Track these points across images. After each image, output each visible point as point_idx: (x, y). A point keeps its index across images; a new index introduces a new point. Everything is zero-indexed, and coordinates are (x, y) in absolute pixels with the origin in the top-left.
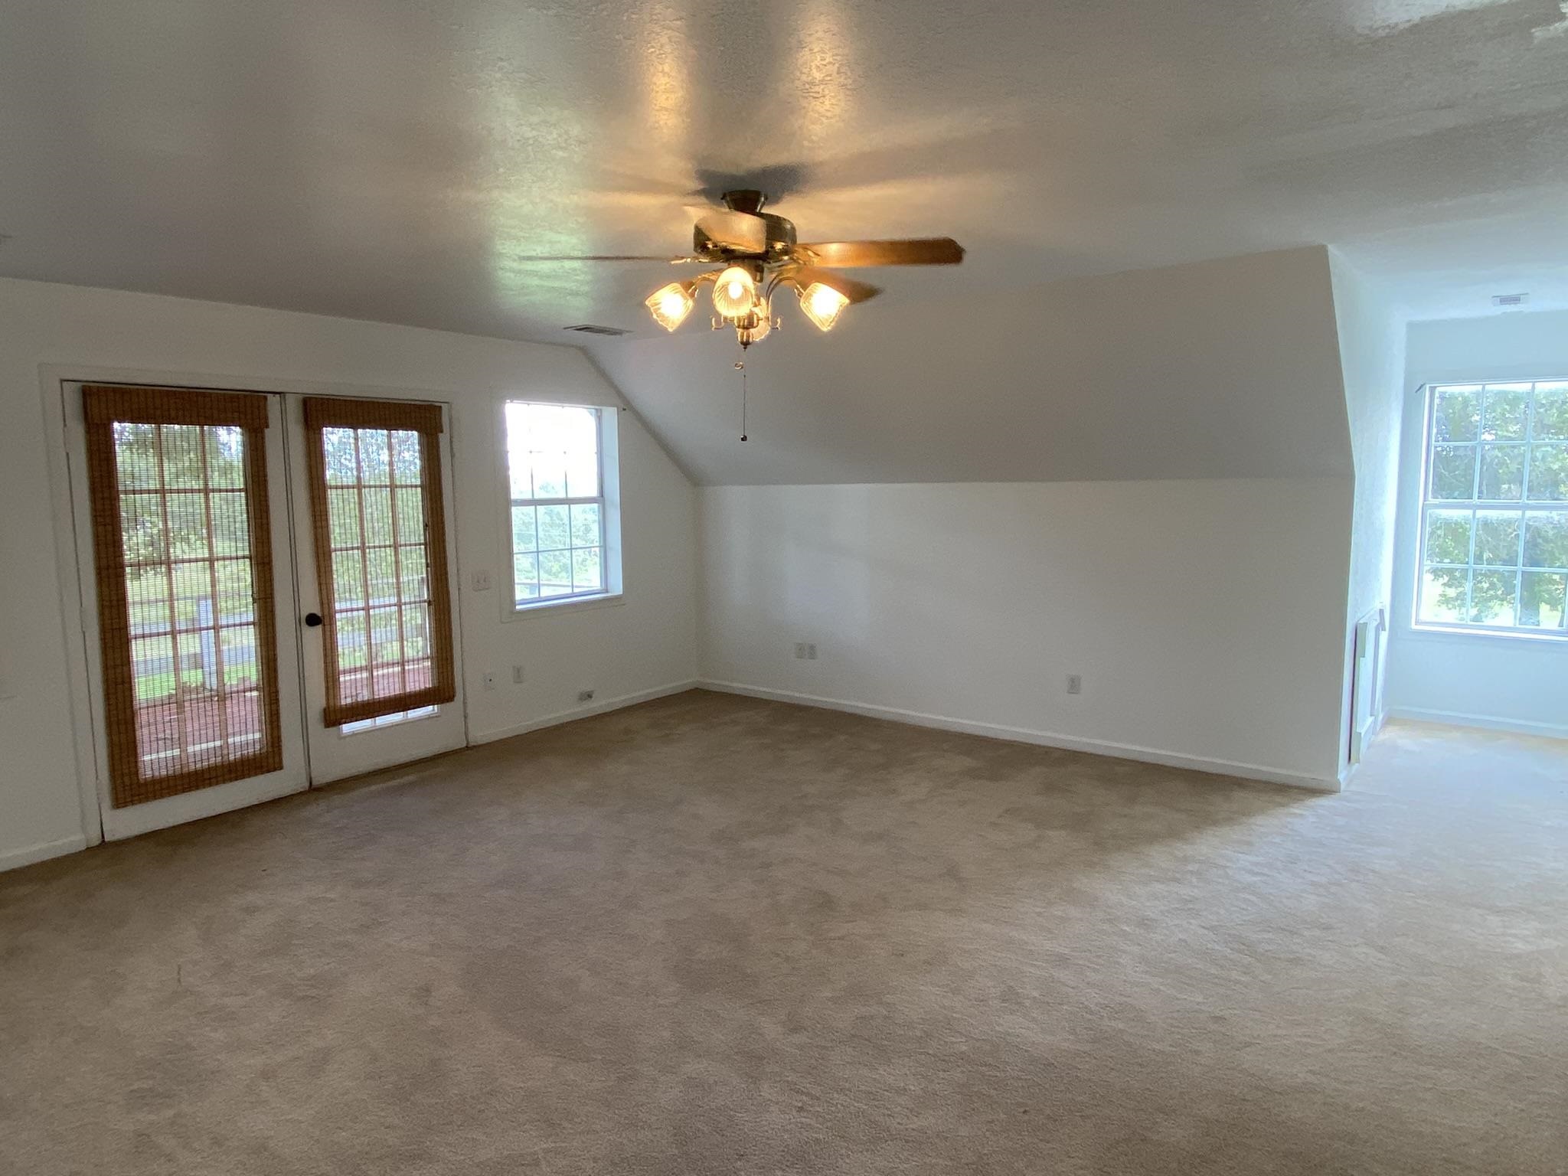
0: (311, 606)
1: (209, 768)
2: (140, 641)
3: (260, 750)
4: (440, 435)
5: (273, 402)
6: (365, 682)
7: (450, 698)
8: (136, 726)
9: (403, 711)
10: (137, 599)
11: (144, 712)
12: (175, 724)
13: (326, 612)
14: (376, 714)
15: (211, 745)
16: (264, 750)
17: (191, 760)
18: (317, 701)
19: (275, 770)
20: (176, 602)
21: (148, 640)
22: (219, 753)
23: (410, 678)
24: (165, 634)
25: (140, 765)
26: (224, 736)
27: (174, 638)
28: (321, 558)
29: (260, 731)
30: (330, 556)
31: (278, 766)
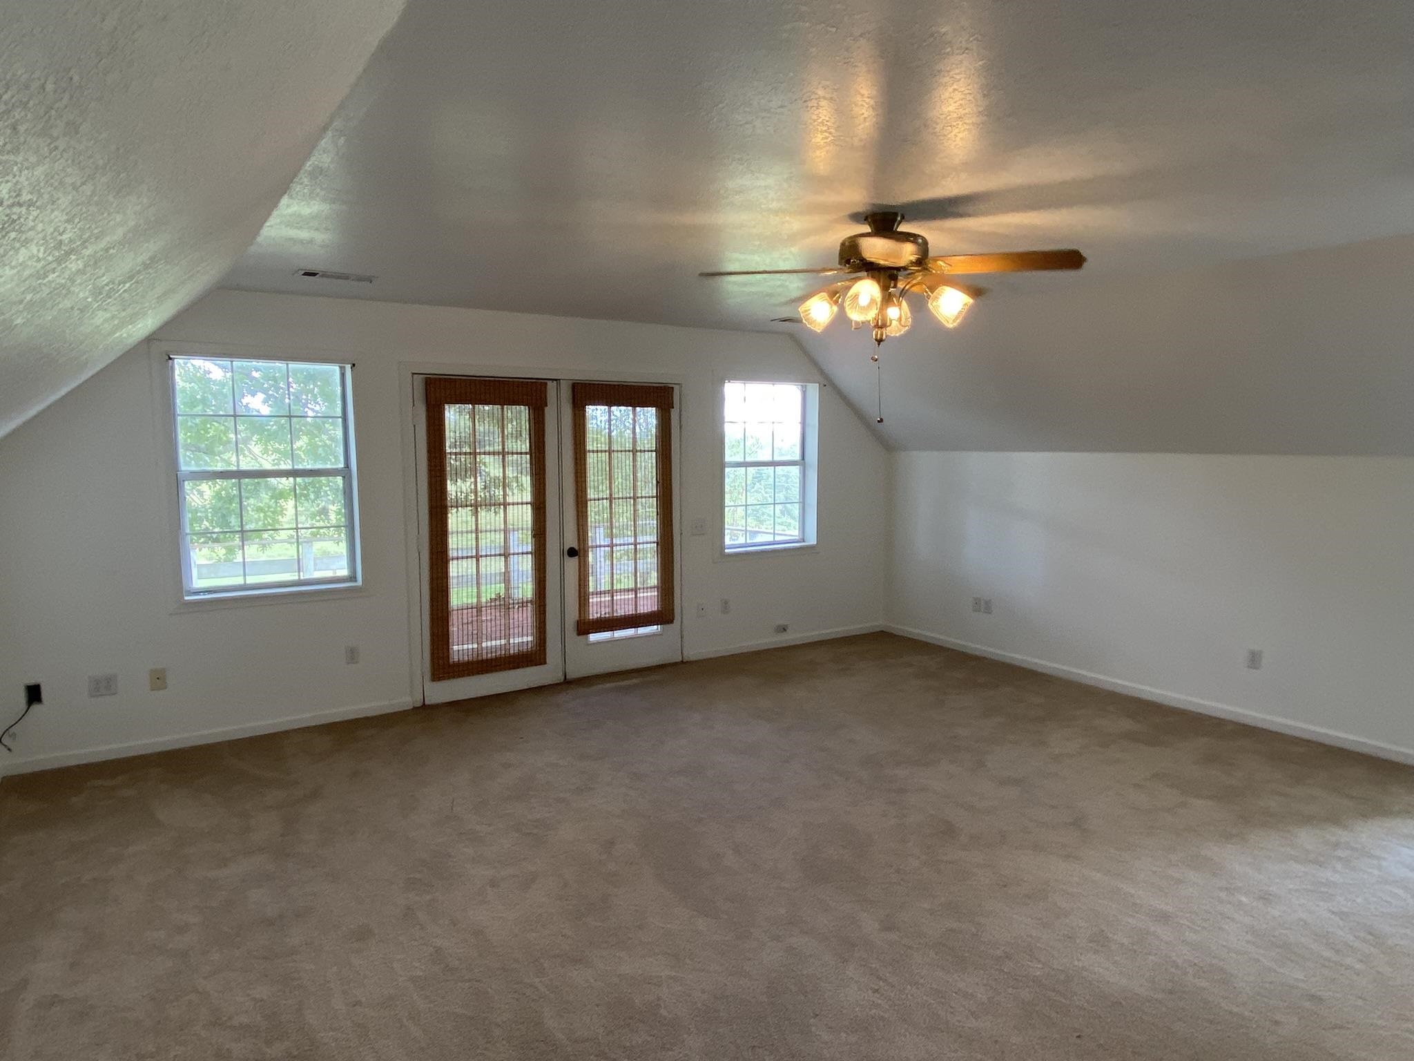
0: (571, 541)
1: (496, 658)
2: (455, 562)
3: (531, 648)
4: (673, 410)
5: (551, 386)
6: (607, 604)
7: (671, 621)
8: (450, 624)
9: (635, 628)
10: (455, 530)
11: (455, 612)
12: (475, 623)
13: (582, 547)
14: (614, 628)
15: (498, 642)
16: (534, 649)
17: (485, 651)
18: (572, 615)
19: (541, 664)
20: (480, 534)
21: (460, 561)
22: (503, 648)
23: (641, 602)
24: (472, 557)
25: (451, 651)
26: (507, 637)
27: (478, 561)
28: (580, 506)
29: (532, 634)
30: (587, 503)
31: (543, 662)
